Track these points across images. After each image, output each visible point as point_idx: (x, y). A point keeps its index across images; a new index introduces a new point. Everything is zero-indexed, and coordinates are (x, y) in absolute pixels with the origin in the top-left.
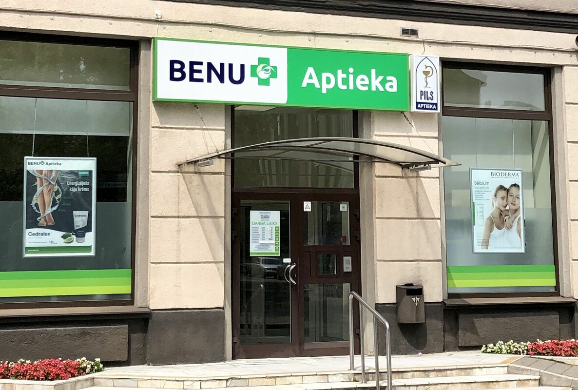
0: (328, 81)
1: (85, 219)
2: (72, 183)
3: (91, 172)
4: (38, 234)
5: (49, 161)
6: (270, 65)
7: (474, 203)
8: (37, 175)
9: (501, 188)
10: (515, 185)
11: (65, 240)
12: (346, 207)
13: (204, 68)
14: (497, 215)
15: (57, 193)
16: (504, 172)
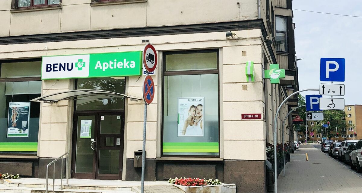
0: (106, 65)
1: (26, 124)
2: (22, 111)
3: (28, 107)
4: (12, 129)
5: (16, 104)
6: (83, 62)
7: (179, 114)
8: (12, 109)
9: (193, 106)
10: (200, 105)
11: (20, 132)
12: (120, 117)
13: (58, 66)
14: (190, 119)
15: (18, 115)
16: (195, 99)
